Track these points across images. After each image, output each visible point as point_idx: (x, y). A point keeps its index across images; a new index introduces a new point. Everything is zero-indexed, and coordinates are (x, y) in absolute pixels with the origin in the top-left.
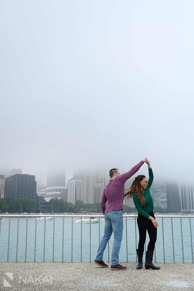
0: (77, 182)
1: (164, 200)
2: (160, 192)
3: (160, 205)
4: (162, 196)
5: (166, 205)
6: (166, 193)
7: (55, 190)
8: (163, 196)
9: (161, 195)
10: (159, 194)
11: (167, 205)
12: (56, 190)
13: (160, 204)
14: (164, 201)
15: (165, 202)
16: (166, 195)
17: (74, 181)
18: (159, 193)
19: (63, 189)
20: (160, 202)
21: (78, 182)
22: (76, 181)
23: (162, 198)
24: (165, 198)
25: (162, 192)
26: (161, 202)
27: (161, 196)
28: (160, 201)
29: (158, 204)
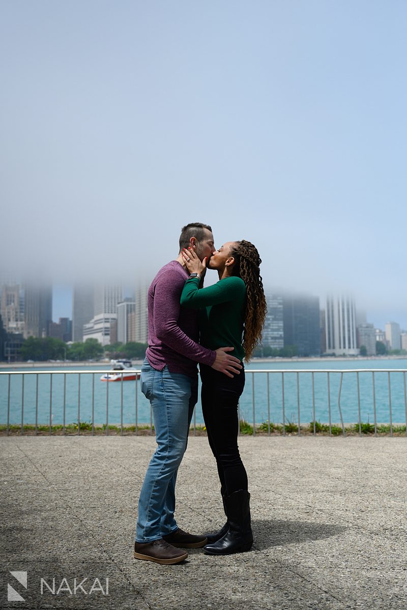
0: (129, 306)
1: (278, 334)
2: (271, 319)
3: (270, 344)
4: (274, 328)
5: (281, 342)
6: (282, 322)
7: (103, 321)
8: (277, 327)
9: (271, 325)
10: (269, 324)
11: (283, 343)
12: (106, 320)
13: (271, 342)
14: (277, 336)
15: (280, 338)
16: (282, 325)
17: (125, 304)
18: (269, 322)
19: (112, 319)
20: (270, 338)
21: (131, 305)
22: (127, 305)
23: (273, 330)
24: (280, 331)
25: (274, 319)
26: (273, 338)
27: (271, 327)
28: (270, 335)
29: (266, 341)
